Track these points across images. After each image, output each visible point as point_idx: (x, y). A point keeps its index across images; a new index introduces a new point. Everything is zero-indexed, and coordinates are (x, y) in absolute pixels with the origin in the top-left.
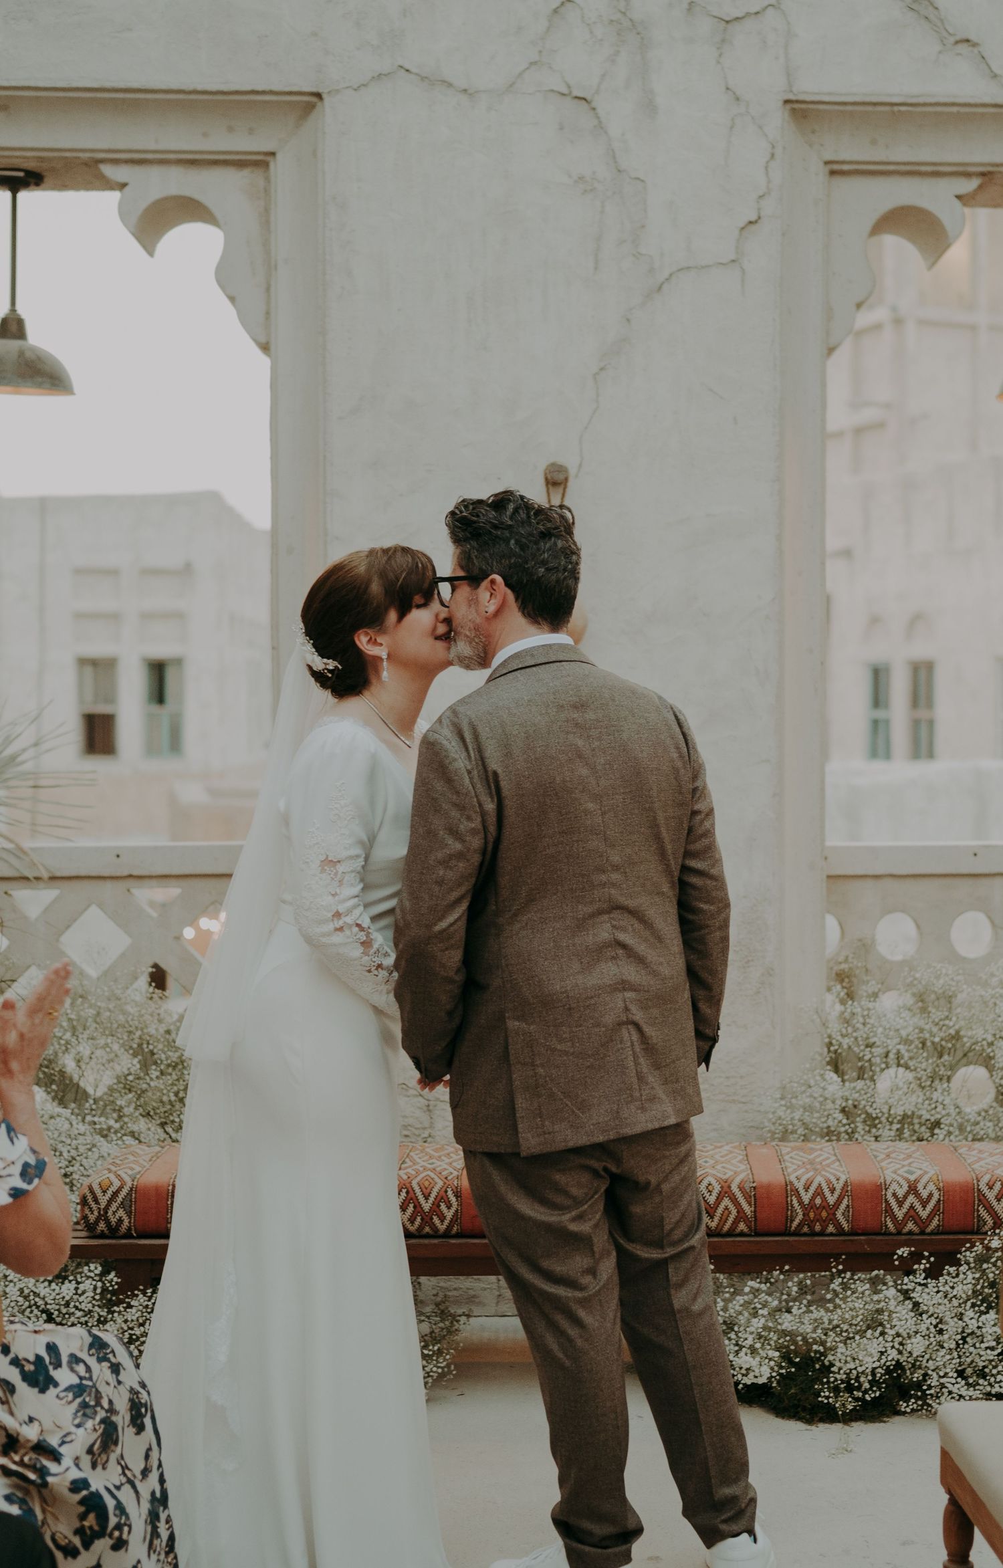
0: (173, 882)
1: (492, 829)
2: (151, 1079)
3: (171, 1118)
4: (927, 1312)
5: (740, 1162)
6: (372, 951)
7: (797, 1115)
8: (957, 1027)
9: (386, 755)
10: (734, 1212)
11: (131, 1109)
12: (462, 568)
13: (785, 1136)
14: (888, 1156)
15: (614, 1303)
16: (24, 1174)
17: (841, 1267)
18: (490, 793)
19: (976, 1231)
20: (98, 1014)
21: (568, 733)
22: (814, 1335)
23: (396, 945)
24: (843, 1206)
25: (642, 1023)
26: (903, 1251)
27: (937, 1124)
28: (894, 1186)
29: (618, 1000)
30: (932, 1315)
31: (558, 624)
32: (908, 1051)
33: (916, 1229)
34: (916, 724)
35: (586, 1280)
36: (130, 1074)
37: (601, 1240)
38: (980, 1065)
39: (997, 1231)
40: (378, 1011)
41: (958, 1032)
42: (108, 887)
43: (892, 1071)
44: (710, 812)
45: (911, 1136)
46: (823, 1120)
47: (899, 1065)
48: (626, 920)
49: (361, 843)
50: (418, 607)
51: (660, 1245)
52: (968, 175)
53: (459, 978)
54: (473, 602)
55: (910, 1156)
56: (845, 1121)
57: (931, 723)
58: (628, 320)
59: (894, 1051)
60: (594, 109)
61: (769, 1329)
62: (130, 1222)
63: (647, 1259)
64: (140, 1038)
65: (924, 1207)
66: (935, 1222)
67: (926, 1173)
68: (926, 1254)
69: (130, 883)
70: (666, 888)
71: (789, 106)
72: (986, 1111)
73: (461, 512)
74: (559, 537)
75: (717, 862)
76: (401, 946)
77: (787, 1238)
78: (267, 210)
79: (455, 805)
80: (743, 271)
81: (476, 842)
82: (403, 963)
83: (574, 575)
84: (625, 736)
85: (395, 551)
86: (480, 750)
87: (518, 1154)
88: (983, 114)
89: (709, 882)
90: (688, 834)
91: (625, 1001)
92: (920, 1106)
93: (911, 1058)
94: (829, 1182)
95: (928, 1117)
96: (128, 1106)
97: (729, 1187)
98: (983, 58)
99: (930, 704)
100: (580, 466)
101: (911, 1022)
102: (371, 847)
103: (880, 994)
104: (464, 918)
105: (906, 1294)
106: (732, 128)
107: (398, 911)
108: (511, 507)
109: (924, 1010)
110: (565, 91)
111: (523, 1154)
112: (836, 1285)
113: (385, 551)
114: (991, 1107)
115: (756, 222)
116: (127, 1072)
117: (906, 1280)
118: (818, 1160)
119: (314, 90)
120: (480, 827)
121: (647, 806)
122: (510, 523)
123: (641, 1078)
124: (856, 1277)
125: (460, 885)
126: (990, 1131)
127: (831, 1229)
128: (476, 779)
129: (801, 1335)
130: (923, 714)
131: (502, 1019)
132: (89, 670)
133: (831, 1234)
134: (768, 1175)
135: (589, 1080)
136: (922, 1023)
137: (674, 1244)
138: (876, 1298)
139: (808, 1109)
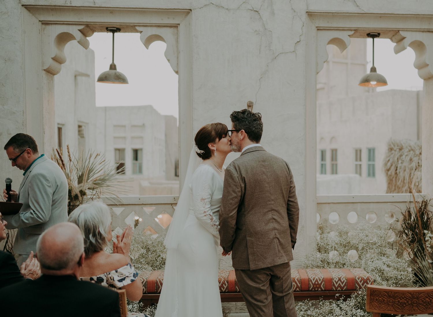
0: (154, 205)
1: (243, 191)
2: (149, 255)
3: (154, 264)
4: (343, 310)
5: (297, 273)
6: (213, 221)
7: (310, 262)
8: (349, 240)
9: (216, 174)
10: (296, 286)
11: (144, 262)
12: (234, 128)
13: (307, 267)
14: (333, 272)
15: (271, 307)
16: (134, 276)
17: (322, 299)
18: (243, 182)
19: (355, 290)
20: (135, 238)
21: (261, 168)
22: (316, 316)
23: (219, 219)
24: (323, 284)
25: (279, 238)
26: (338, 295)
27: (345, 264)
28: (335, 279)
29: (274, 232)
30: (345, 310)
31: (258, 142)
32: (337, 246)
33: (340, 289)
34: (333, 165)
35: (265, 301)
36: (144, 253)
37: (269, 291)
38: (355, 250)
39: (360, 290)
40: (214, 236)
41: (349, 242)
42: (137, 207)
43: (333, 252)
44: (295, 187)
45: (338, 267)
46: (317, 263)
47: (335, 250)
48: (275, 213)
49: (210, 194)
50: (224, 137)
51: (282, 292)
52: (351, 30)
53: (235, 227)
54: (237, 136)
55: (338, 272)
56: (322, 264)
57: (336, 165)
58: (268, 66)
59: (334, 246)
60: (259, 14)
61: (305, 314)
62: (146, 290)
63: (279, 296)
64: (146, 244)
65: (342, 284)
66: (345, 288)
67: (343, 276)
68: (343, 295)
69: (143, 206)
70: (284, 205)
71: (307, 13)
72: (357, 261)
73: (234, 114)
74: (258, 121)
75: (296, 199)
76: (221, 219)
77: (309, 292)
78: (177, 38)
79: (234, 185)
80: (296, 54)
81: (240, 194)
82: (222, 224)
83: (262, 130)
84: (274, 169)
85: (218, 124)
86: (240, 172)
87: (249, 270)
88: (355, 15)
89: (294, 204)
90: (289, 192)
91: (275, 232)
92: (340, 260)
93: (338, 248)
94: (319, 278)
95: (342, 262)
96: (143, 261)
97: (295, 280)
98: (355, 2)
99: (336, 160)
100: (256, 102)
101: (338, 239)
102: (213, 195)
103: (330, 232)
104: (236, 213)
105: (338, 305)
106: (293, 18)
107: (220, 211)
108: (246, 113)
109: (341, 236)
110: (252, 9)
111: (251, 270)
112: (321, 303)
113: (216, 124)
114: (358, 260)
115: (299, 42)
116: (143, 253)
117: (338, 302)
118: (316, 273)
119: (190, 8)
120: (240, 190)
121: (280, 185)
122: (246, 117)
123: (279, 251)
124: (326, 301)
125: (235, 205)
126: (358, 266)
127: (320, 289)
128: (239, 179)
129: (313, 316)
130: (334, 162)
131: (245, 237)
132: (118, 152)
133: (320, 291)
134: (304, 276)
135: (267, 252)
136: (340, 239)
137: (285, 292)
138: (331, 306)
139: (312, 260)
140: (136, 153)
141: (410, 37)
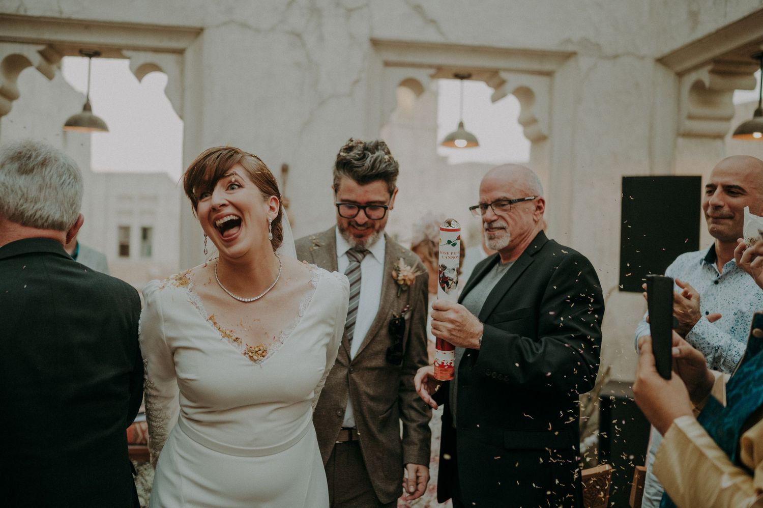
52: (433, 68)
58: (312, 114)
60: (301, 39)
71: (371, 41)
78: (183, 69)
80: (353, 98)
98: (438, 27)
106: (350, 47)
110: (291, 32)
115: (358, 81)
119: (200, 27)
132: (122, 231)
140: (145, 233)
141: (514, 81)
